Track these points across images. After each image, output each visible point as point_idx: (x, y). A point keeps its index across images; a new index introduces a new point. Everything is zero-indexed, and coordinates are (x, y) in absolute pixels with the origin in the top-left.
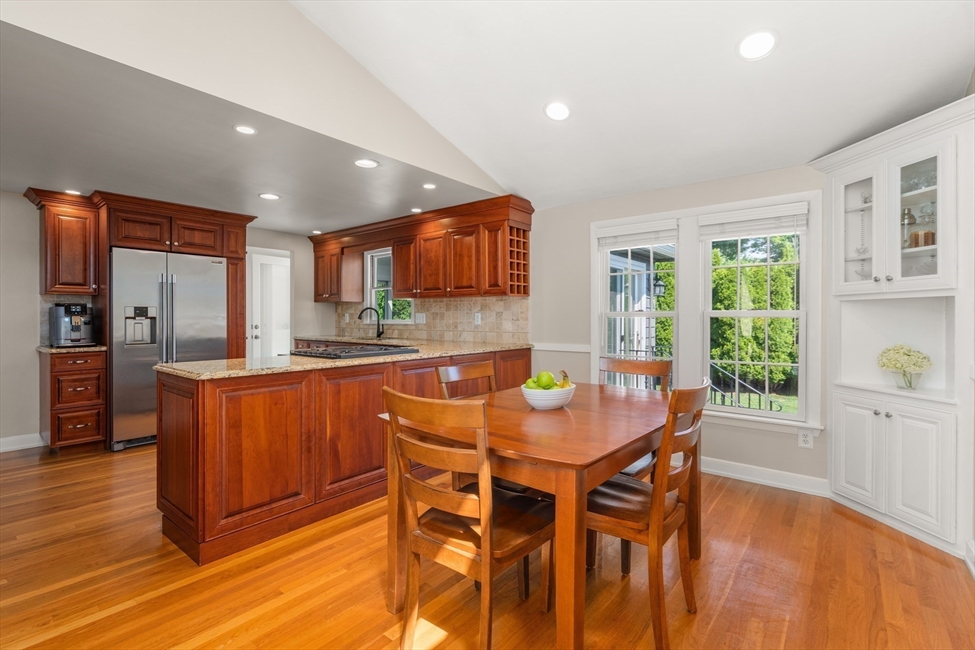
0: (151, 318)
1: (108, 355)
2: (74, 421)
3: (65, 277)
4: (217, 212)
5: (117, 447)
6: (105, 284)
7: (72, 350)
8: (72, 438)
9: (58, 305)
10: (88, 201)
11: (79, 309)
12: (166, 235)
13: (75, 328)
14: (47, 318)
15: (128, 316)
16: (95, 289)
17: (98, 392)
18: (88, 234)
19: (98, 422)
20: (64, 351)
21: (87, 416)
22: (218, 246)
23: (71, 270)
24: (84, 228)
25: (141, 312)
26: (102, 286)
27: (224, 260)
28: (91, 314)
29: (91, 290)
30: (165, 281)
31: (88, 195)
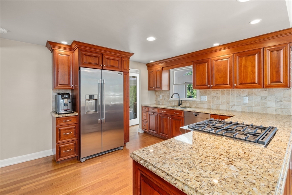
0: (95, 100)
1: (78, 117)
2: (66, 148)
3: (61, 82)
4: (120, 51)
5: (83, 160)
6: (77, 84)
7: (64, 115)
8: (64, 156)
9: (59, 94)
10: (70, 48)
11: (67, 96)
12: (101, 62)
13: (65, 105)
14: (54, 99)
15: (86, 99)
16: (73, 87)
17: (75, 134)
18: (70, 62)
19: (75, 148)
20: (61, 116)
21: (70, 146)
22: (120, 67)
23: (64, 79)
24: (69, 60)
25: (91, 97)
26: (76, 85)
27: (122, 73)
28: (72, 98)
29: (71, 87)
30: (101, 83)
31: (70, 44)
